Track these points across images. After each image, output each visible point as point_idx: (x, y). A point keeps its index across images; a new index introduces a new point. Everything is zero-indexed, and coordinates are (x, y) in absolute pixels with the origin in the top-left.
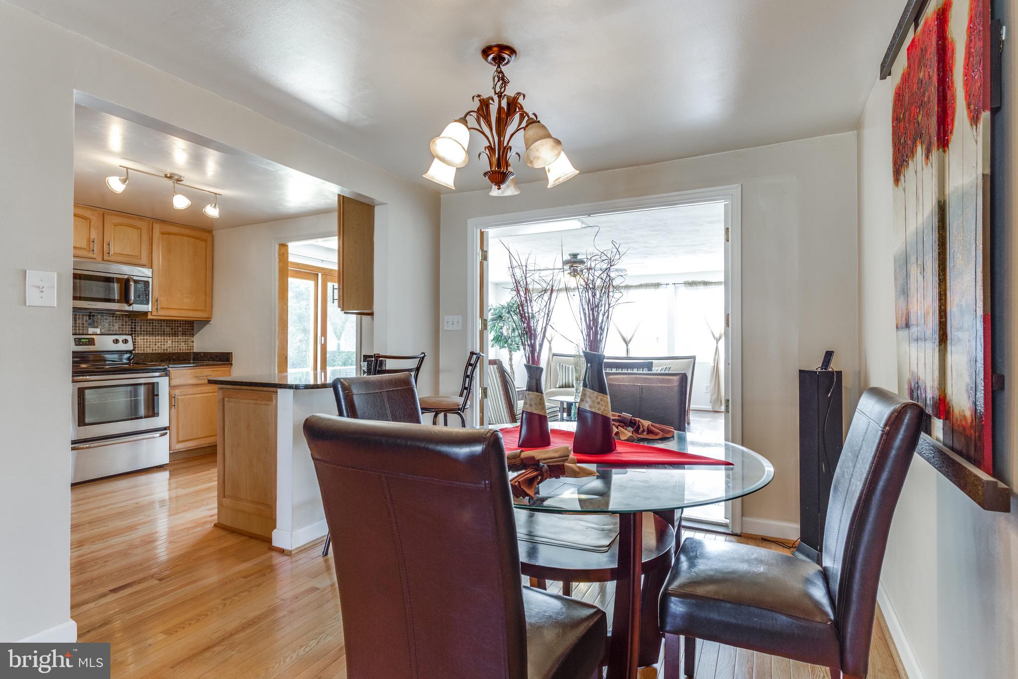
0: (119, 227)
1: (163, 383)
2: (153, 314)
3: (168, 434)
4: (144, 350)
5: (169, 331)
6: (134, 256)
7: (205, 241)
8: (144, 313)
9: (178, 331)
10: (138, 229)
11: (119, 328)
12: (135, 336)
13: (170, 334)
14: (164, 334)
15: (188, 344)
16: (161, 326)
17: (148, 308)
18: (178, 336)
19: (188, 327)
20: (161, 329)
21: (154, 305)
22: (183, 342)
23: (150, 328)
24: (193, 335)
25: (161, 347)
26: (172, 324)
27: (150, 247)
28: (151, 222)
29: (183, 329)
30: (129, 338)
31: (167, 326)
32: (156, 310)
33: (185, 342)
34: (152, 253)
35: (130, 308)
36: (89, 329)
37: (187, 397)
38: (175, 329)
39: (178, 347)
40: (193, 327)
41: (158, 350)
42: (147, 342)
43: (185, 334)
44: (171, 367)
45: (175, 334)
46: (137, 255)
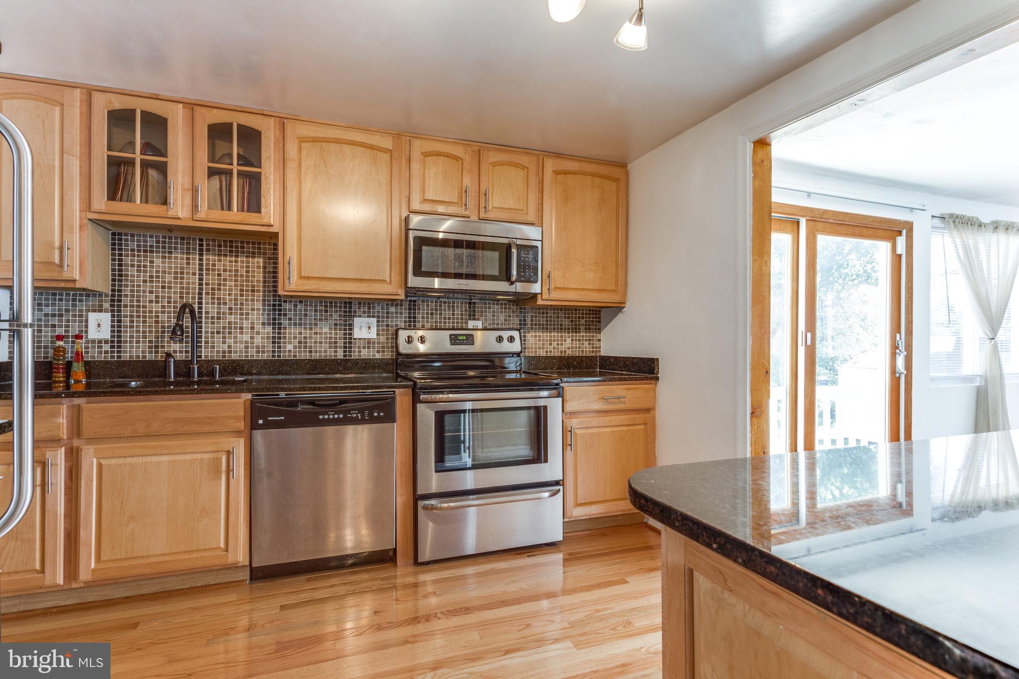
0: (499, 167)
1: (555, 407)
2: (543, 298)
3: (561, 493)
4: (536, 352)
5: (569, 325)
6: (519, 210)
7: (617, 180)
8: (532, 297)
9: (579, 325)
10: (523, 169)
11: (506, 320)
12: (525, 332)
13: (569, 329)
14: (561, 329)
15: (593, 344)
16: (558, 317)
17: (536, 288)
18: (580, 332)
19: (593, 318)
20: (558, 321)
21: (546, 284)
22: (586, 340)
23: (543, 321)
24: (599, 330)
25: (558, 348)
26: (572, 313)
27: (541, 195)
28: (541, 157)
29: (586, 321)
30: (516, 334)
31: (565, 318)
32: (547, 291)
33: (590, 340)
34: (542, 204)
35: (512, 289)
36: (470, 322)
37: (590, 431)
38: (576, 321)
39: (579, 348)
40: (600, 318)
41: (554, 352)
42: (540, 340)
43: (589, 329)
44: (565, 382)
45: (576, 329)
46: (522, 208)
